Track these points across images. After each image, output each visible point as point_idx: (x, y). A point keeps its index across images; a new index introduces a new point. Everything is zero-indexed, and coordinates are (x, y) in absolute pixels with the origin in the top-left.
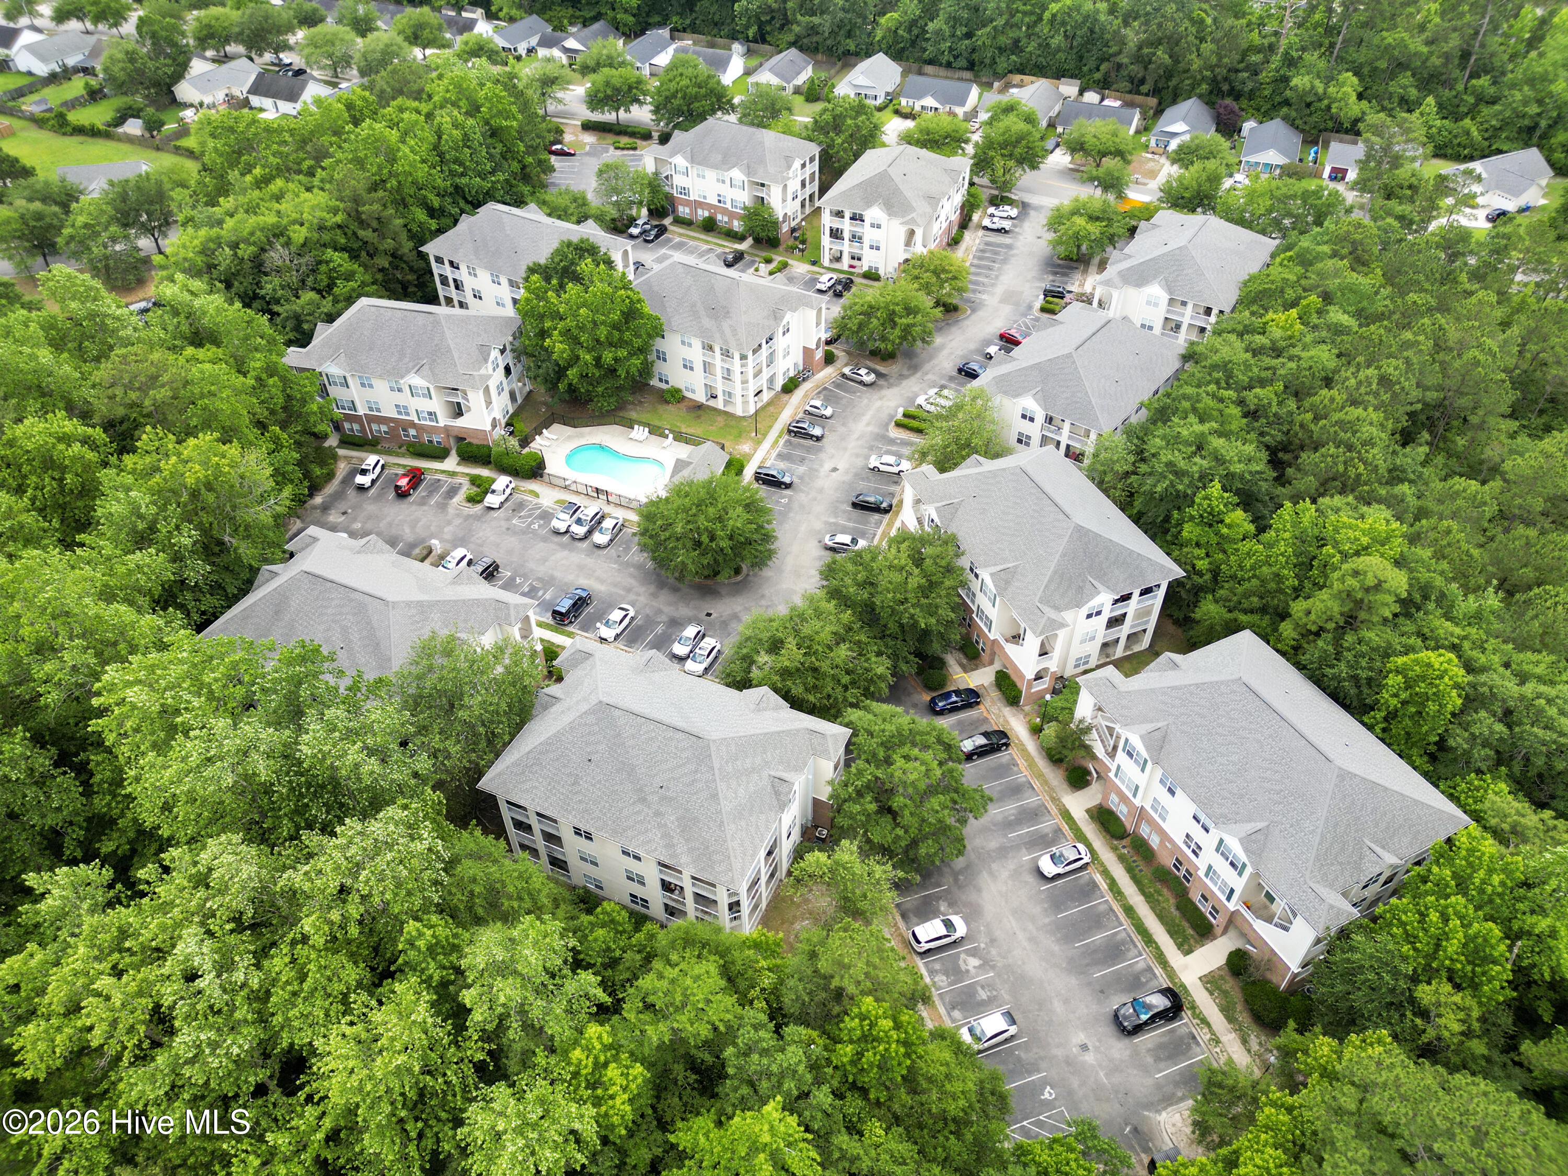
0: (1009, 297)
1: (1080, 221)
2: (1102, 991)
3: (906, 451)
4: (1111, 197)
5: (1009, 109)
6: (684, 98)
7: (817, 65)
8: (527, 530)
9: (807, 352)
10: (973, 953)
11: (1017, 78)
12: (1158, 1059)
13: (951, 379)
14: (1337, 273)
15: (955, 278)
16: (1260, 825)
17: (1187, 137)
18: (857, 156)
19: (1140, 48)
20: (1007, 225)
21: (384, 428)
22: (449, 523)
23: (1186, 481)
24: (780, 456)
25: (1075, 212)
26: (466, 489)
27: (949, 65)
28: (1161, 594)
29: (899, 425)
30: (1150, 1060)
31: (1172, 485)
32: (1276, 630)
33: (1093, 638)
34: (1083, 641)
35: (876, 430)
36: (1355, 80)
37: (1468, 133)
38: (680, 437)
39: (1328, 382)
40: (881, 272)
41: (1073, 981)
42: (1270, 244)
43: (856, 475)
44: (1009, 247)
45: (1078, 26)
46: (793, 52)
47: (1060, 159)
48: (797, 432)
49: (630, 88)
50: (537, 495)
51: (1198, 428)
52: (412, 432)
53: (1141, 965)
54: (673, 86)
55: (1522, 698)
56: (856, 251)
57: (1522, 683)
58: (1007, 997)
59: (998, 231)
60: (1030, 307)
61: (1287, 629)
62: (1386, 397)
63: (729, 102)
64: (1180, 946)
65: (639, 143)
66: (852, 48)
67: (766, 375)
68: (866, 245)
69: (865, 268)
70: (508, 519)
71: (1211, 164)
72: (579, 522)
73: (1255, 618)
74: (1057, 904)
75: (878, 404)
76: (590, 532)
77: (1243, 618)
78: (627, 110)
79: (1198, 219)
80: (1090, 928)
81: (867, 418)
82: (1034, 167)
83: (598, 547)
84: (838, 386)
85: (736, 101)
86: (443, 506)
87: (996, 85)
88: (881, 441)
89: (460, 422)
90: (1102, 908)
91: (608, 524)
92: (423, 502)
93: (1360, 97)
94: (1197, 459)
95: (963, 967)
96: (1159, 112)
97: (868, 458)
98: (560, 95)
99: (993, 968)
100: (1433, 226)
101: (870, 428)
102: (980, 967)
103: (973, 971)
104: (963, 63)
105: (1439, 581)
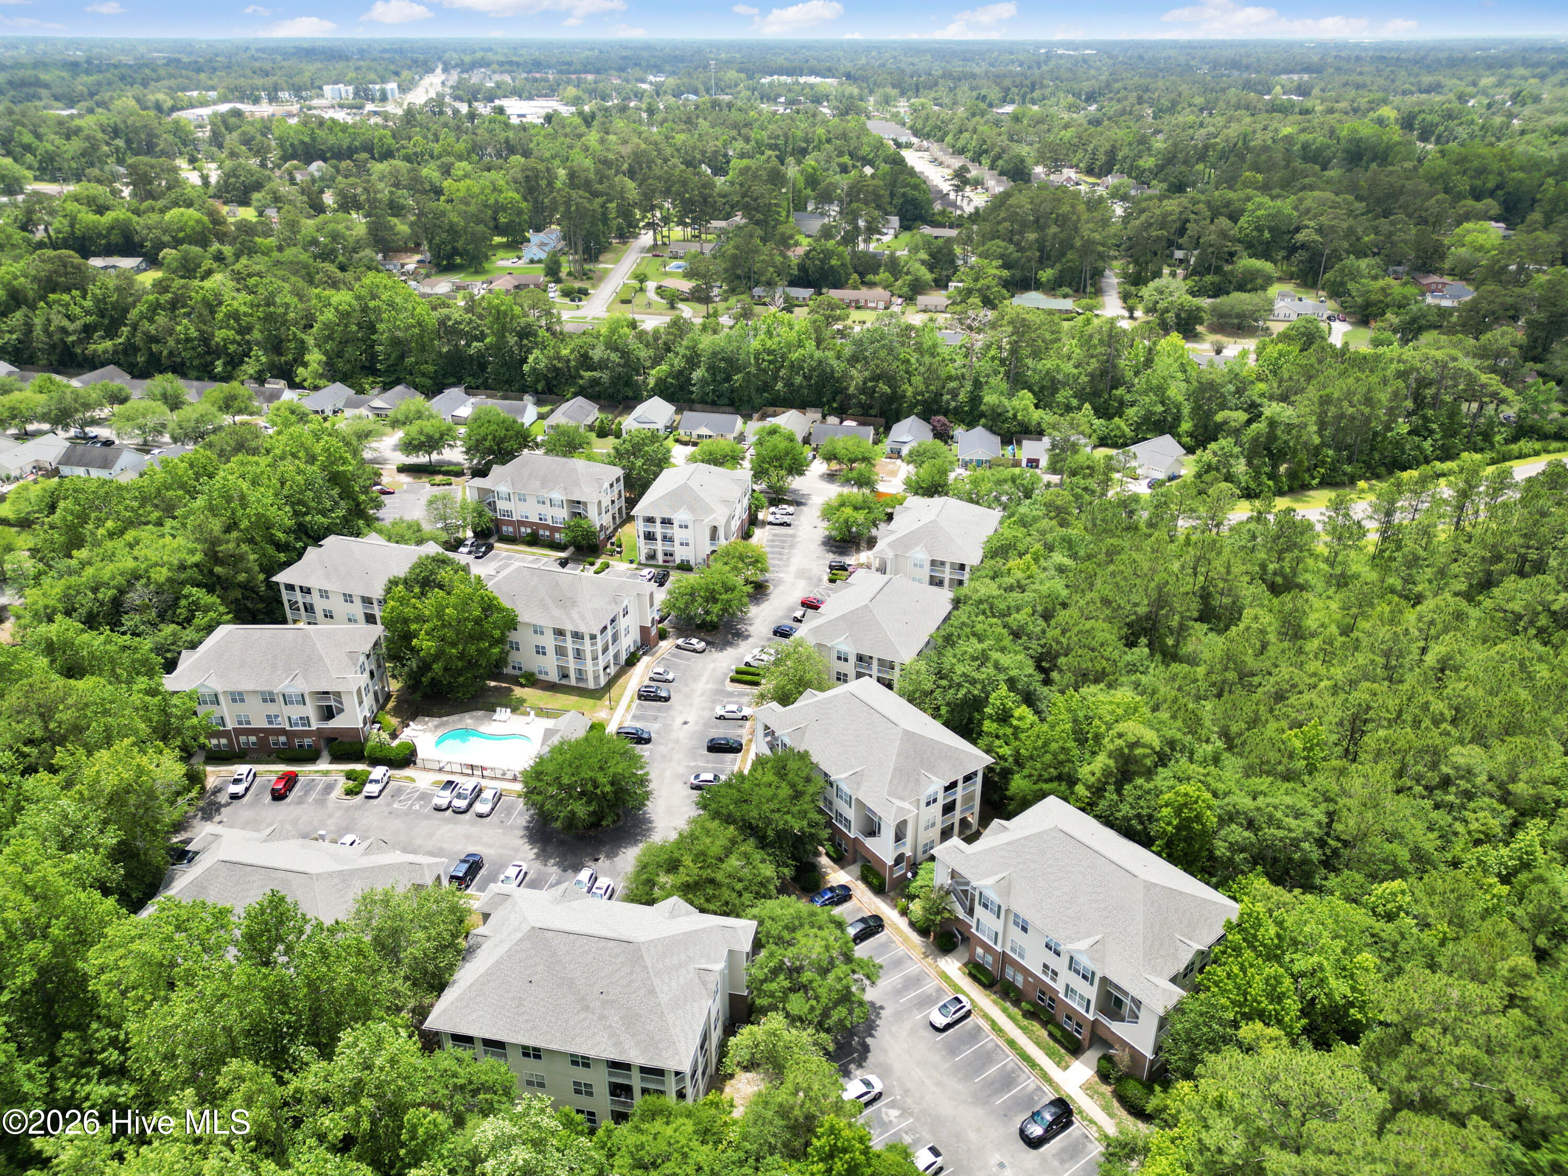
0: (802, 574)
1: (848, 511)
2: (1006, 1115)
3: (745, 700)
4: (866, 491)
5: (773, 432)
6: (494, 439)
7: (602, 409)
8: (409, 812)
9: (644, 631)
10: (892, 1105)
11: (771, 409)
12: (1063, 1161)
13: (769, 639)
14: (1051, 530)
15: (757, 561)
16: (1097, 938)
17: (914, 444)
18: (656, 475)
19: (865, 383)
20: (786, 519)
21: (253, 739)
22: (331, 816)
23: (979, 686)
24: (635, 717)
25: (842, 505)
26: (342, 784)
27: (714, 403)
28: (979, 779)
29: (733, 680)
30: (1056, 1163)
31: (969, 692)
32: (1072, 793)
33: (933, 825)
34: (927, 828)
35: (715, 687)
36: (1030, 395)
37: (1119, 427)
38: (542, 713)
39: (1064, 605)
40: (692, 563)
41: (980, 1111)
42: (997, 514)
43: (705, 724)
44: (793, 536)
45: (812, 369)
46: (580, 400)
47: (818, 467)
48: (646, 696)
49: (442, 436)
50: (413, 780)
51: (980, 647)
52: (282, 739)
53: (1032, 1087)
54: (483, 431)
55: (1258, 809)
56: (669, 549)
57: (1254, 799)
58: (928, 1137)
59: (782, 524)
60: (820, 580)
61: (1080, 789)
62: (1108, 612)
63: (534, 440)
64: (1058, 1064)
65: (453, 479)
66: (631, 394)
67: (611, 652)
68: (677, 543)
69: (678, 561)
70: (389, 805)
71: (938, 462)
72: (459, 796)
73: (1055, 785)
74: (952, 1050)
75: (712, 666)
76: (470, 805)
77: (1045, 786)
78: (440, 453)
79: (937, 501)
80: (984, 1065)
81: (704, 679)
82: (801, 473)
83: (481, 816)
84: (674, 655)
85: (539, 439)
86: (321, 802)
87: (756, 416)
88: (720, 694)
89: (333, 724)
90: (990, 1045)
91: (488, 794)
92: (300, 801)
93: (1037, 406)
94: (983, 669)
95: (886, 1119)
96: (888, 429)
97: (713, 709)
98: (374, 445)
99: (911, 1114)
100: (1110, 494)
101: (709, 686)
102: (901, 1116)
103: (895, 1121)
104: (725, 401)
105: (1179, 736)
